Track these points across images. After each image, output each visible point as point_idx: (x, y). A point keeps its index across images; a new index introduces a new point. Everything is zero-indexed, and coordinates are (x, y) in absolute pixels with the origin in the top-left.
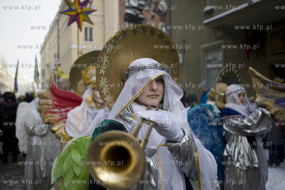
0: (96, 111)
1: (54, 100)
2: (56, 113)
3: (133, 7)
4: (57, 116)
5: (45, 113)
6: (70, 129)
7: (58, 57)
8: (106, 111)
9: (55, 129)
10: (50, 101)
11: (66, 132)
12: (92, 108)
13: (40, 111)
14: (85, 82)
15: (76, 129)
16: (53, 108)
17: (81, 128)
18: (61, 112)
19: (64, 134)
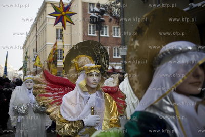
0: (89, 95)
1: (48, 85)
2: (49, 96)
3: (96, 12)
4: (51, 99)
5: (40, 96)
6: (65, 112)
7: (37, 51)
8: (97, 95)
9: (49, 110)
10: (44, 86)
11: (61, 115)
12: (84, 92)
13: (35, 95)
14: (76, 69)
15: (70, 112)
16: (47, 92)
17: (74, 111)
18: (54, 96)
19: (59, 117)
